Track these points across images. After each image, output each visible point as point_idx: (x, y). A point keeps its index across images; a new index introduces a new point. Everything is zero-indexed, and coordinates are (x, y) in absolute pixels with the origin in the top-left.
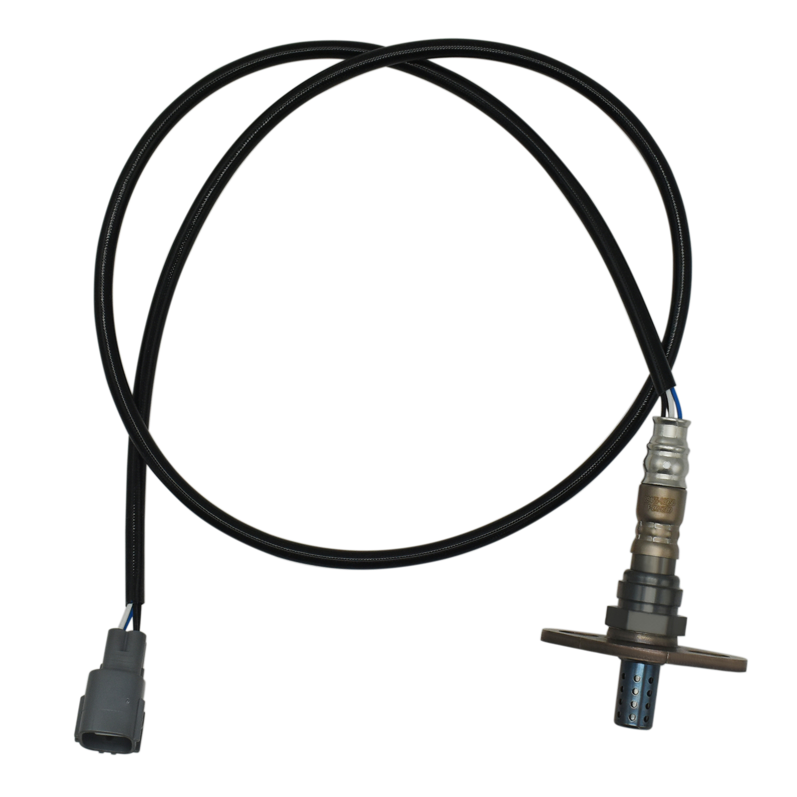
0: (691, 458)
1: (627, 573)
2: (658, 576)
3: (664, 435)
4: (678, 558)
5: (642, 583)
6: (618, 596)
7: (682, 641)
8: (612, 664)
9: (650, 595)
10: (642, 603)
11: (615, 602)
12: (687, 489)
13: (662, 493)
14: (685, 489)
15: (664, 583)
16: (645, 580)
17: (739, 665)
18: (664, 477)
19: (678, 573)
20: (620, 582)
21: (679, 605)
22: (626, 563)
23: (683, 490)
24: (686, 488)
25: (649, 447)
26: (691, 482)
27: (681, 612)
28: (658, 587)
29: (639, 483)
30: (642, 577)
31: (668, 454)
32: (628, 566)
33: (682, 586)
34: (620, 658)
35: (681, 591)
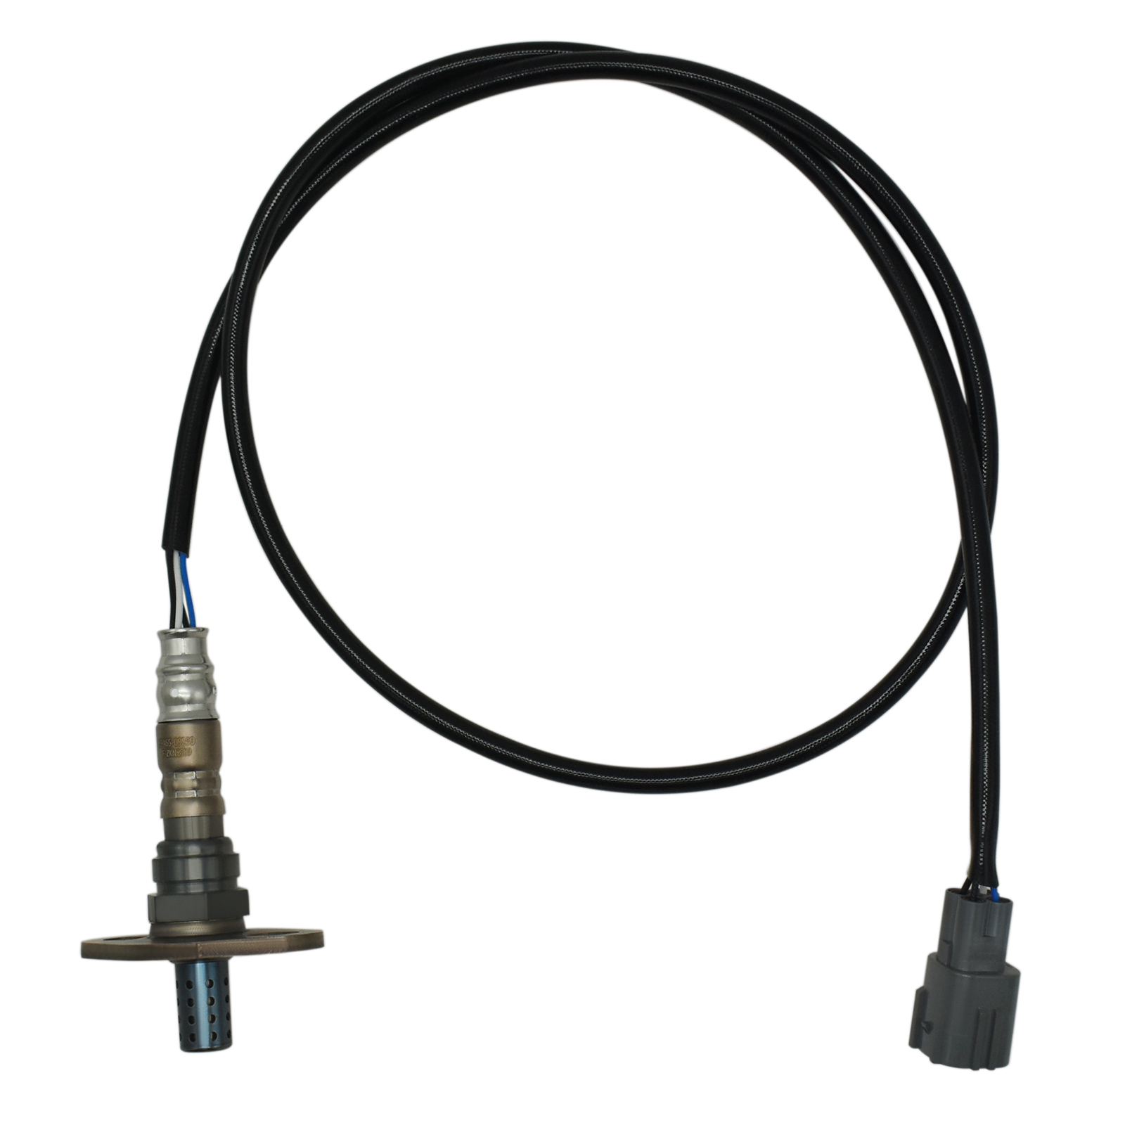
0: (217, 677)
1: (161, 847)
2: (198, 841)
3: (175, 653)
5: (181, 855)
6: (155, 880)
7: (250, 922)
8: (164, 972)
9: (194, 870)
10: (188, 882)
11: (153, 888)
13: (186, 731)
14: (216, 719)
15: (211, 850)
16: (184, 851)
18: (186, 708)
19: (227, 833)
20: (154, 861)
22: (158, 834)
23: (214, 721)
24: (219, 718)
26: (223, 707)
27: (241, 882)
28: (203, 856)
29: (155, 724)
30: (179, 848)
31: (183, 678)
32: (161, 837)
34: (172, 962)
35: (237, 856)
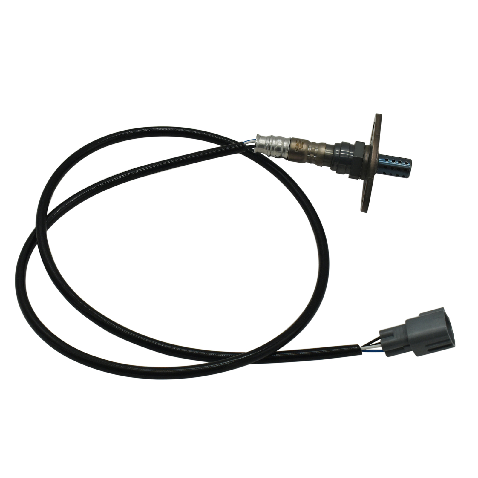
1: (332, 169)
4: (326, 143)
6: (344, 174)
7: (368, 143)
8: (379, 179)
11: (347, 175)
12: (291, 138)
17: (379, 118)
21: (349, 144)
22: (327, 169)
25: (269, 155)
27: (353, 143)
29: (288, 161)
33: (340, 142)
34: (375, 174)
